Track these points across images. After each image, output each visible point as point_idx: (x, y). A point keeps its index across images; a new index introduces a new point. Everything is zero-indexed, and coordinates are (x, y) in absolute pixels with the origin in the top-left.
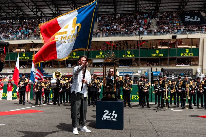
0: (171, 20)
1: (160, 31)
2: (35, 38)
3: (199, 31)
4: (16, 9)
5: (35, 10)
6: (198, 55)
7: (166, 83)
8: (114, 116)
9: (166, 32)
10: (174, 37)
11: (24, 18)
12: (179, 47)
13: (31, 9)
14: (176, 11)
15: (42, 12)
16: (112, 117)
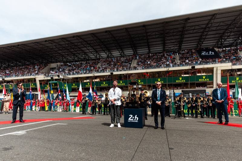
0: (190, 55)
1: (182, 63)
2: (96, 73)
3: (213, 62)
4: (84, 55)
5: (95, 54)
6: (213, 80)
7: (182, 99)
8: (136, 119)
9: (187, 64)
10: (193, 67)
11: (88, 60)
12: (198, 75)
13: (93, 54)
14: (195, 49)
15: (100, 55)
16: (135, 120)
